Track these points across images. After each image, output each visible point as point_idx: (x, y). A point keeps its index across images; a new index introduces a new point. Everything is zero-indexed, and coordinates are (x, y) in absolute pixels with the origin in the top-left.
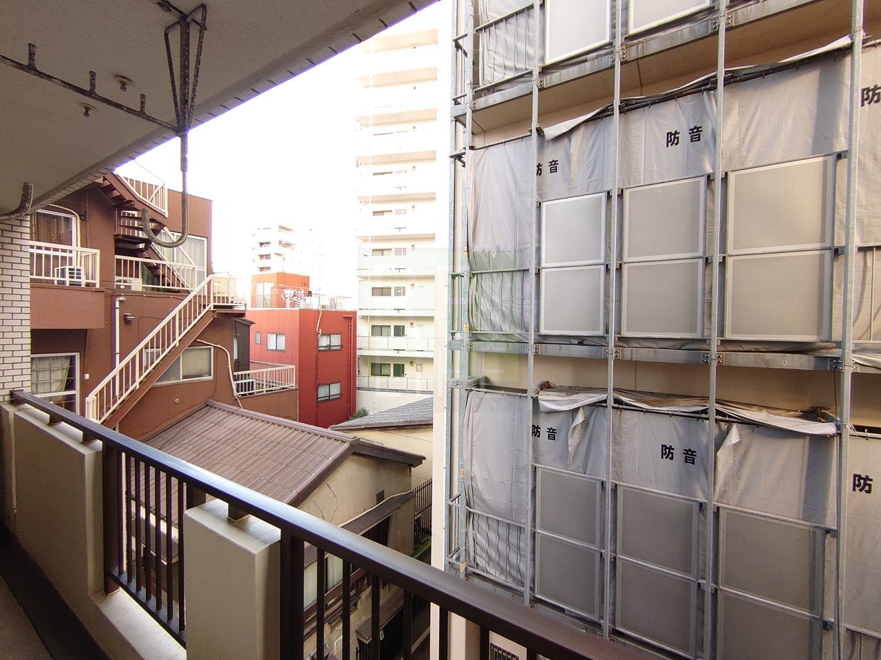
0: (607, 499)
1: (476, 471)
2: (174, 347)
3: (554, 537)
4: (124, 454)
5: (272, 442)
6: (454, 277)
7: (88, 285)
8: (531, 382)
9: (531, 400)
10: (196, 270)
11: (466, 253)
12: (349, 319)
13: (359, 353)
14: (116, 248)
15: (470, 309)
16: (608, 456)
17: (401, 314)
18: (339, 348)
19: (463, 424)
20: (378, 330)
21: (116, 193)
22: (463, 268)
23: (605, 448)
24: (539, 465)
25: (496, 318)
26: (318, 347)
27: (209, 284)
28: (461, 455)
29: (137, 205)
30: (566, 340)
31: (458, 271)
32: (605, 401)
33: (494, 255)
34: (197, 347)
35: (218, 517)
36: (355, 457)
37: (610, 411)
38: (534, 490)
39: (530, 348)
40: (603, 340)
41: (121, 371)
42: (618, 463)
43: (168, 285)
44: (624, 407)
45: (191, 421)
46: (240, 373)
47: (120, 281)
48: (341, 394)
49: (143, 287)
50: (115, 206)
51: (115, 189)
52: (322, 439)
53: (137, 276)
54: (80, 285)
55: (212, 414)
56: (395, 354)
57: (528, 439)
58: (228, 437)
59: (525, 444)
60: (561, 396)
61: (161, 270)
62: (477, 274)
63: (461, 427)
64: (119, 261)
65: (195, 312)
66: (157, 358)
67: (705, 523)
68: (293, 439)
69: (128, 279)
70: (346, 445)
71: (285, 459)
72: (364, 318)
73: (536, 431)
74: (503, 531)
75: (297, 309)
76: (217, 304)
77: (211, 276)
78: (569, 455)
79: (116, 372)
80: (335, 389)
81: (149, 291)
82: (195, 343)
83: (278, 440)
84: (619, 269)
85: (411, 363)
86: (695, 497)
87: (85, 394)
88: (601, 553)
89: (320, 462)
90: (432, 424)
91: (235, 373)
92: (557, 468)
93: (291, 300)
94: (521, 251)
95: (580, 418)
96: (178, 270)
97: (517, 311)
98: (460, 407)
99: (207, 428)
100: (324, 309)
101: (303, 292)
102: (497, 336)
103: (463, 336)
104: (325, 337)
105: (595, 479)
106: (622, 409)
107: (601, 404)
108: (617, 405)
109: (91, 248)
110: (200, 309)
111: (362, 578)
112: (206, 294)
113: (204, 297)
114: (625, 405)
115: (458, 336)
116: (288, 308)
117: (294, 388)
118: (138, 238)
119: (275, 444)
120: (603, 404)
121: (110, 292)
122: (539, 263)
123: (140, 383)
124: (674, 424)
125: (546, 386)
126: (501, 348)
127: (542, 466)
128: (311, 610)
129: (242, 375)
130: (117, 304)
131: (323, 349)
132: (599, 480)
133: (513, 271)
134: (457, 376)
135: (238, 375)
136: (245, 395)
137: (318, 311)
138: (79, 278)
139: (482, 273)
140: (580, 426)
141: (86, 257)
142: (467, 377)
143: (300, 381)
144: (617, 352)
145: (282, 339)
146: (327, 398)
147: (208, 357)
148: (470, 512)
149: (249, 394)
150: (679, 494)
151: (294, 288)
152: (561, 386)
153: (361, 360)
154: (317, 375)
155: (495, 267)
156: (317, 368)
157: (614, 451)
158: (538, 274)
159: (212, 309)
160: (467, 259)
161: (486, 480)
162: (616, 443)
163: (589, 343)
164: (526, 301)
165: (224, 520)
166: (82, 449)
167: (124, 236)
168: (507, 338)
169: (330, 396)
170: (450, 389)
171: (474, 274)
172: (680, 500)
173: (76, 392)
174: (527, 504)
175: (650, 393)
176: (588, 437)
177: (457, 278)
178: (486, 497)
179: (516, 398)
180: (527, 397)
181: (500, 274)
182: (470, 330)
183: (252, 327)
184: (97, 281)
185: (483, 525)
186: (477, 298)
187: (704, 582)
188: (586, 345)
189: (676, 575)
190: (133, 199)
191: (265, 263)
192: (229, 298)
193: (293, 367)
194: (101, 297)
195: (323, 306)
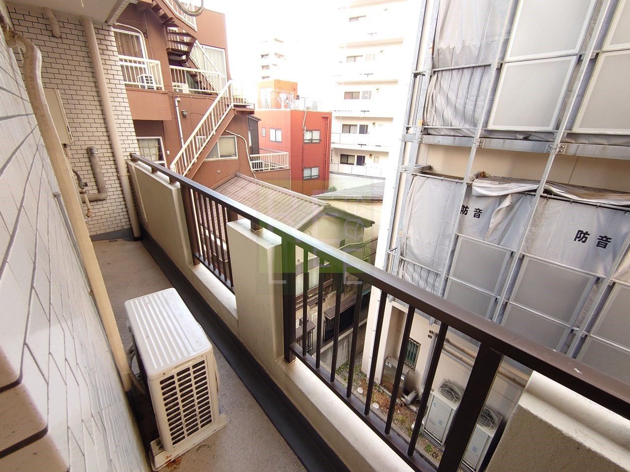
0: (512, 264)
1: (411, 233)
2: (213, 135)
3: (462, 283)
4: (192, 190)
5: (275, 202)
6: (416, 75)
7: (158, 88)
8: (469, 171)
9: (465, 186)
10: (220, 76)
11: (431, 50)
12: (326, 119)
13: (332, 146)
14: (169, 60)
15: (426, 106)
16: (524, 234)
17: (367, 115)
18: (318, 141)
19: (406, 200)
20: (347, 128)
21: (162, 12)
22: (425, 66)
23: (522, 228)
24: (461, 235)
25: (449, 114)
26: (303, 140)
27: (229, 87)
28: (401, 222)
29: (176, 22)
30: (512, 134)
31: (420, 70)
32: (535, 191)
33: (458, 51)
34: (227, 136)
35: (245, 228)
36: (328, 217)
37: (538, 198)
38: (453, 252)
39: (474, 142)
40: (550, 135)
41: (186, 150)
42: (531, 240)
43: (204, 89)
44: (552, 196)
45: (228, 185)
46: (254, 156)
47: (175, 86)
48: (319, 176)
49: (190, 91)
50: (163, 24)
51: (161, 8)
52: (306, 203)
53: (185, 83)
54: (153, 89)
55: (239, 181)
56: (359, 148)
57: (457, 215)
58: (249, 196)
59: (454, 218)
60: (494, 184)
61: (198, 77)
62: (438, 71)
63: (404, 202)
64: (172, 70)
65: (223, 110)
66: (204, 142)
67: (596, 292)
68: (288, 201)
69: (179, 84)
70: (322, 208)
71: (283, 212)
72: (338, 118)
73: (465, 210)
74: (424, 274)
75: (289, 110)
76: (236, 104)
77: (230, 81)
78: (489, 230)
79: (183, 150)
80: (315, 172)
81: (193, 94)
82: (225, 133)
83: (279, 201)
84: (594, 61)
85: (371, 155)
86: (596, 273)
87: (169, 163)
88: (497, 298)
89: (304, 217)
90: (382, 200)
91: (251, 156)
92: (477, 239)
93: (285, 103)
94: (488, 45)
95: (507, 203)
96: (209, 77)
97: (470, 107)
98: (405, 188)
99: (237, 190)
100: (308, 110)
101: (293, 95)
102: (446, 130)
103: (416, 130)
104: (309, 132)
105: (506, 250)
106: (549, 198)
107: (531, 193)
108: (545, 195)
109: (154, 60)
110: (225, 107)
111: (329, 287)
112: (228, 96)
113: (227, 98)
114: (554, 195)
115: (411, 131)
116: (283, 109)
117: (288, 168)
118: (180, 51)
119: (277, 203)
120: (532, 193)
121: (171, 94)
122: (503, 57)
123: (197, 158)
124: (598, 214)
125: (482, 176)
126: (448, 141)
127: (464, 236)
128: (299, 297)
129: (255, 157)
130: (176, 103)
131: (307, 141)
132: (509, 250)
133: (474, 67)
134: (406, 163)
135: (253, 157)
136: (258, 171)
137: (304, 112)
138: (152, 83)
139: (442, 71)
140: (505, 209)
141: (153, 67)
142: (414, 164)
143: (292, 163)
144: (561, 147)
145: (279, 133)
146: (310, 177)
147: (233, 143)
148: (402, 259)
149: (260, 170)
150: (581, 269)
151: (286, 93)
152: (495, 177)
153: (333, 151)
154: (303, 161)
155: (457, 63)
156: (303, 156)
157: (530, 231)
158: (499, 70)
159: (233, 108)
160: (431, 56)
161: (418, 240)
162: (534, 224)
163: (534, 138)
164: (481, 97)
165: (248, 230)
166: (170, 187)
167: (172, 49)
168: (456, 133)
169: (311, 176)
170: (399, 174)
171: (435, 72)
172: (579, 273)
173: (165, 162)
174: (446, 259)
175: (583, 187)
176: (509, 219)
177: (418, 77)
178: (416, 251)
179: (453, 183)
180: (462, 183)
181: (461, 71)
182: (423, 125)
183: (259, 122)
184: (162, 86)
185: (411, 269)
186: (434, 95)
187: (578, 329)
188: (531, 140)
189: (555, 322)
190: (173, 17)
191: (265, 73)
192: (243, 99)
193: (287, 153)
194: (166, 97)
195: (308, 108)
